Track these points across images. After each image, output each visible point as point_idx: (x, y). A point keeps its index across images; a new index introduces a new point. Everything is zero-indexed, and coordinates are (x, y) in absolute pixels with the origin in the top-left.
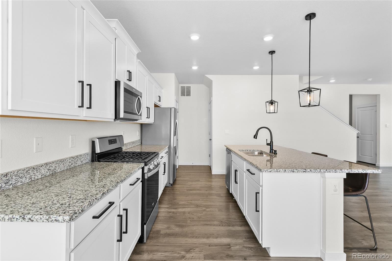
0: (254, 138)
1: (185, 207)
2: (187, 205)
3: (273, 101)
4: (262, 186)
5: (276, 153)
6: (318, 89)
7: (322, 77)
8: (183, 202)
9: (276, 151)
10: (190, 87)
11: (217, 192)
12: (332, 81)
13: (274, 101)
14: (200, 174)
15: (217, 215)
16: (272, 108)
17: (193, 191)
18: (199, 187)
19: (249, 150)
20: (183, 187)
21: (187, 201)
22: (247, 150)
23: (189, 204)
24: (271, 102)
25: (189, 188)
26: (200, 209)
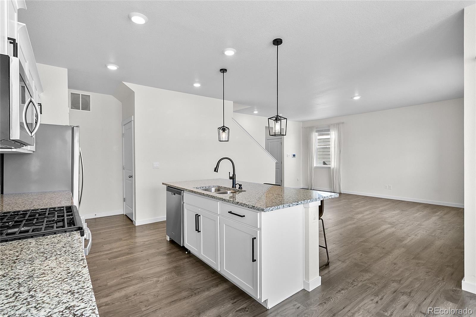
0: (215, 171)
1: (123, 288)
2: (125, 282)
3: (225, 127)
4: (260, 229)
5: (242, 188)
6: (285, 119)
7: (250, 107)
8: (115, 281)
9: (241, 185)
10: (90, 96)
11: (158, 249)
12: (256, 112)
13: (227, 128)
14: (117, 228)
15: (178, 282)
16: (224, 136)
17: (121, 258)
18: (127, 249)
19: (204, 187)
20: (99, 256)
21: (121, 275)
22: (202, 187)
23: (125, 280)
24: (223, 129)
25: (110, 255)
26: (149, 283)
